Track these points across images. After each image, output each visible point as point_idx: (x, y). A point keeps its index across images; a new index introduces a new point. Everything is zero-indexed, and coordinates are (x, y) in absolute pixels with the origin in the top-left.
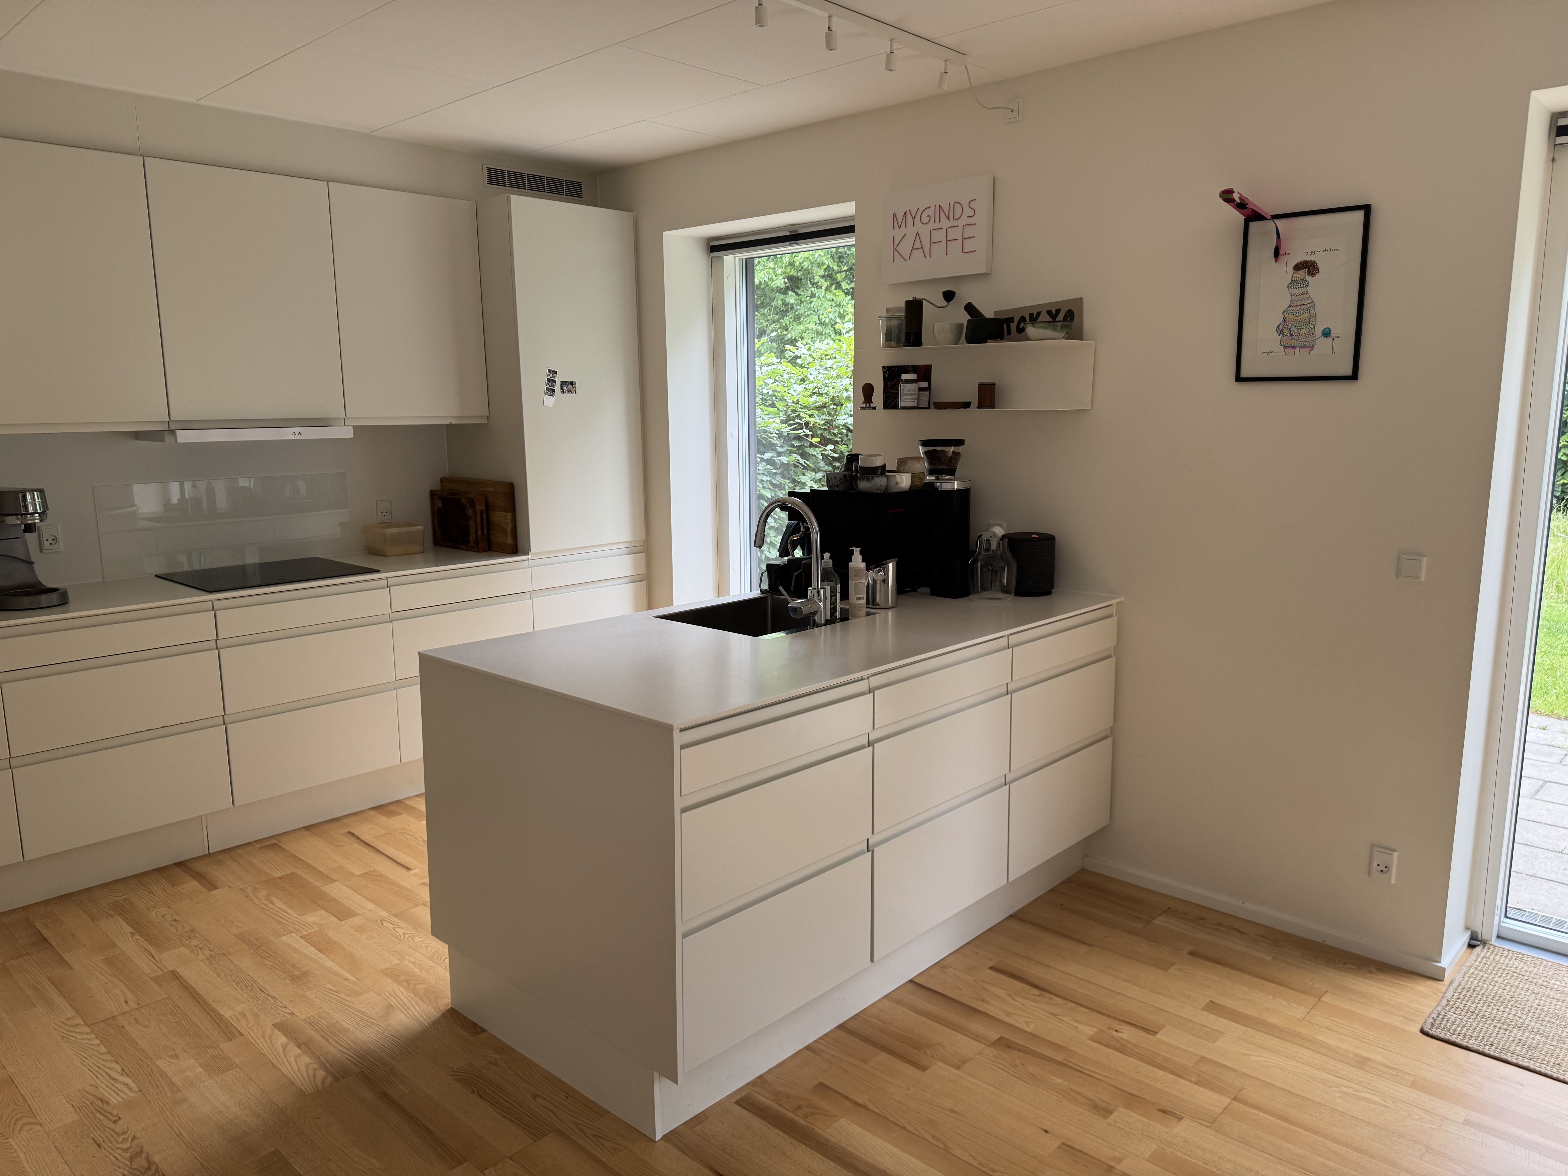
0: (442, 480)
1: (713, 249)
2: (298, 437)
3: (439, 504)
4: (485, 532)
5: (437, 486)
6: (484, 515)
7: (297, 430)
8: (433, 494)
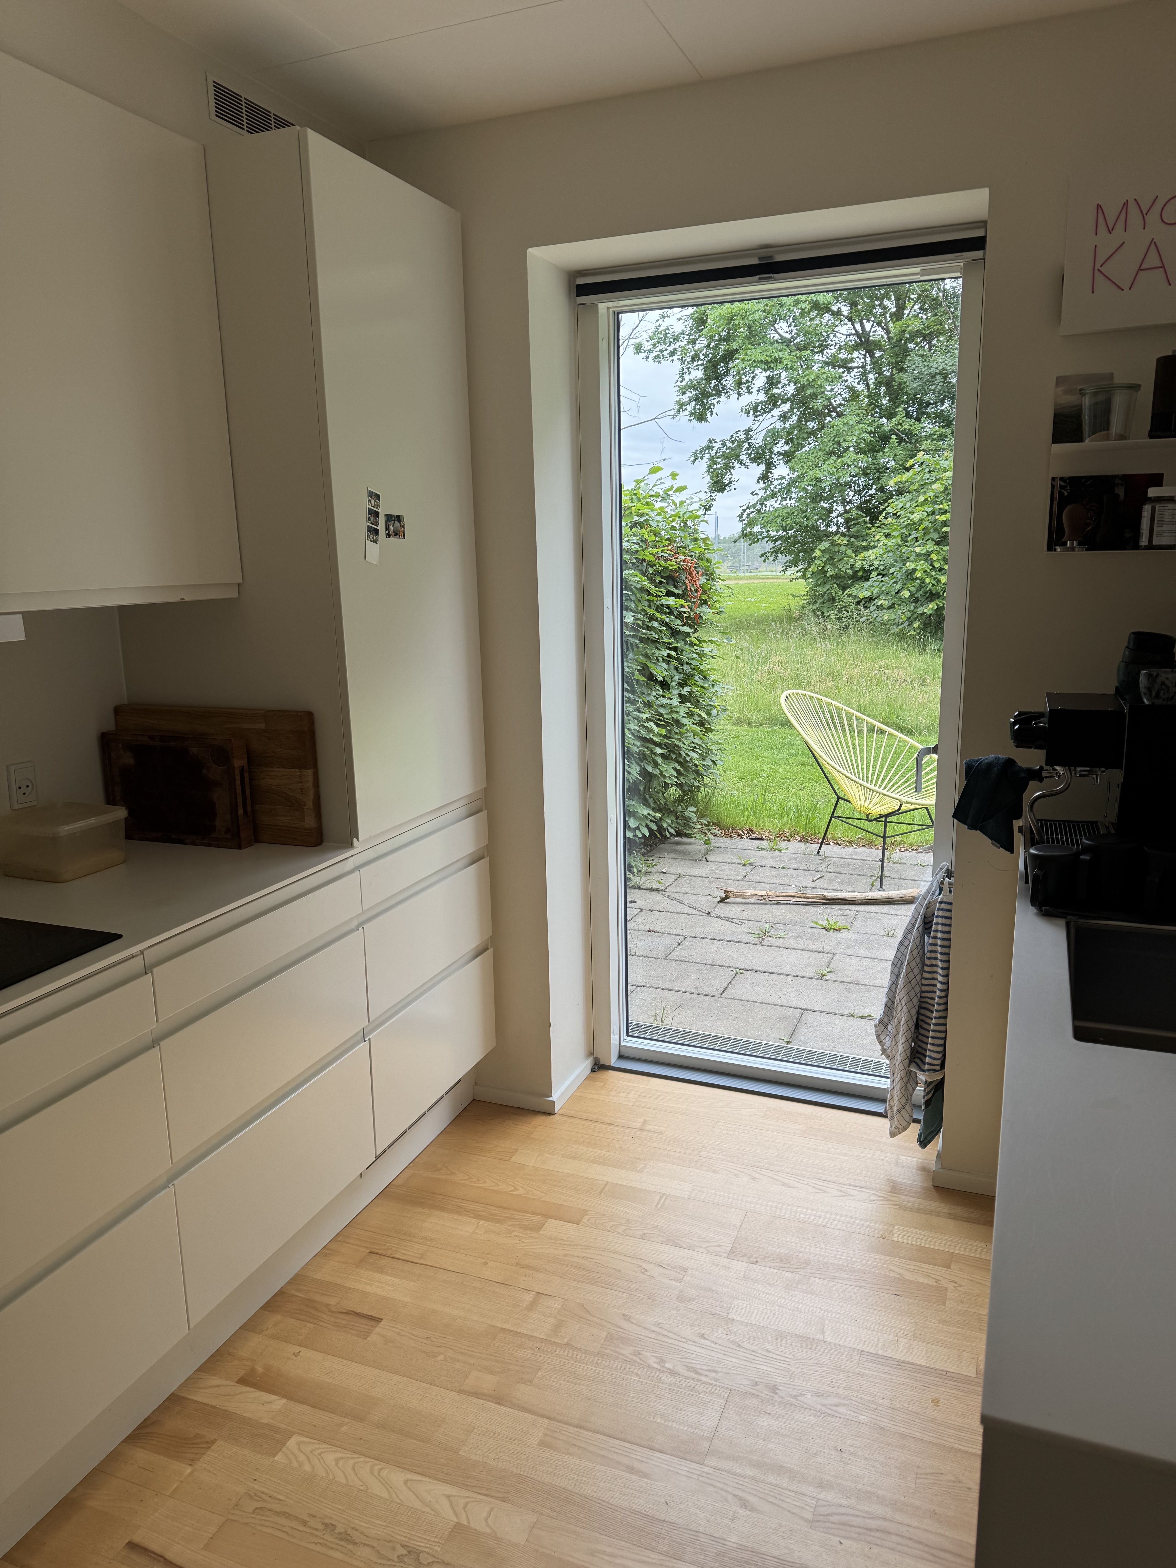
0: (117, 710)
1: (582, 290)
3: (128, 759)
4: (249, 809)
5: (110, 725)
6: (246, 775)
8: (106, 741)
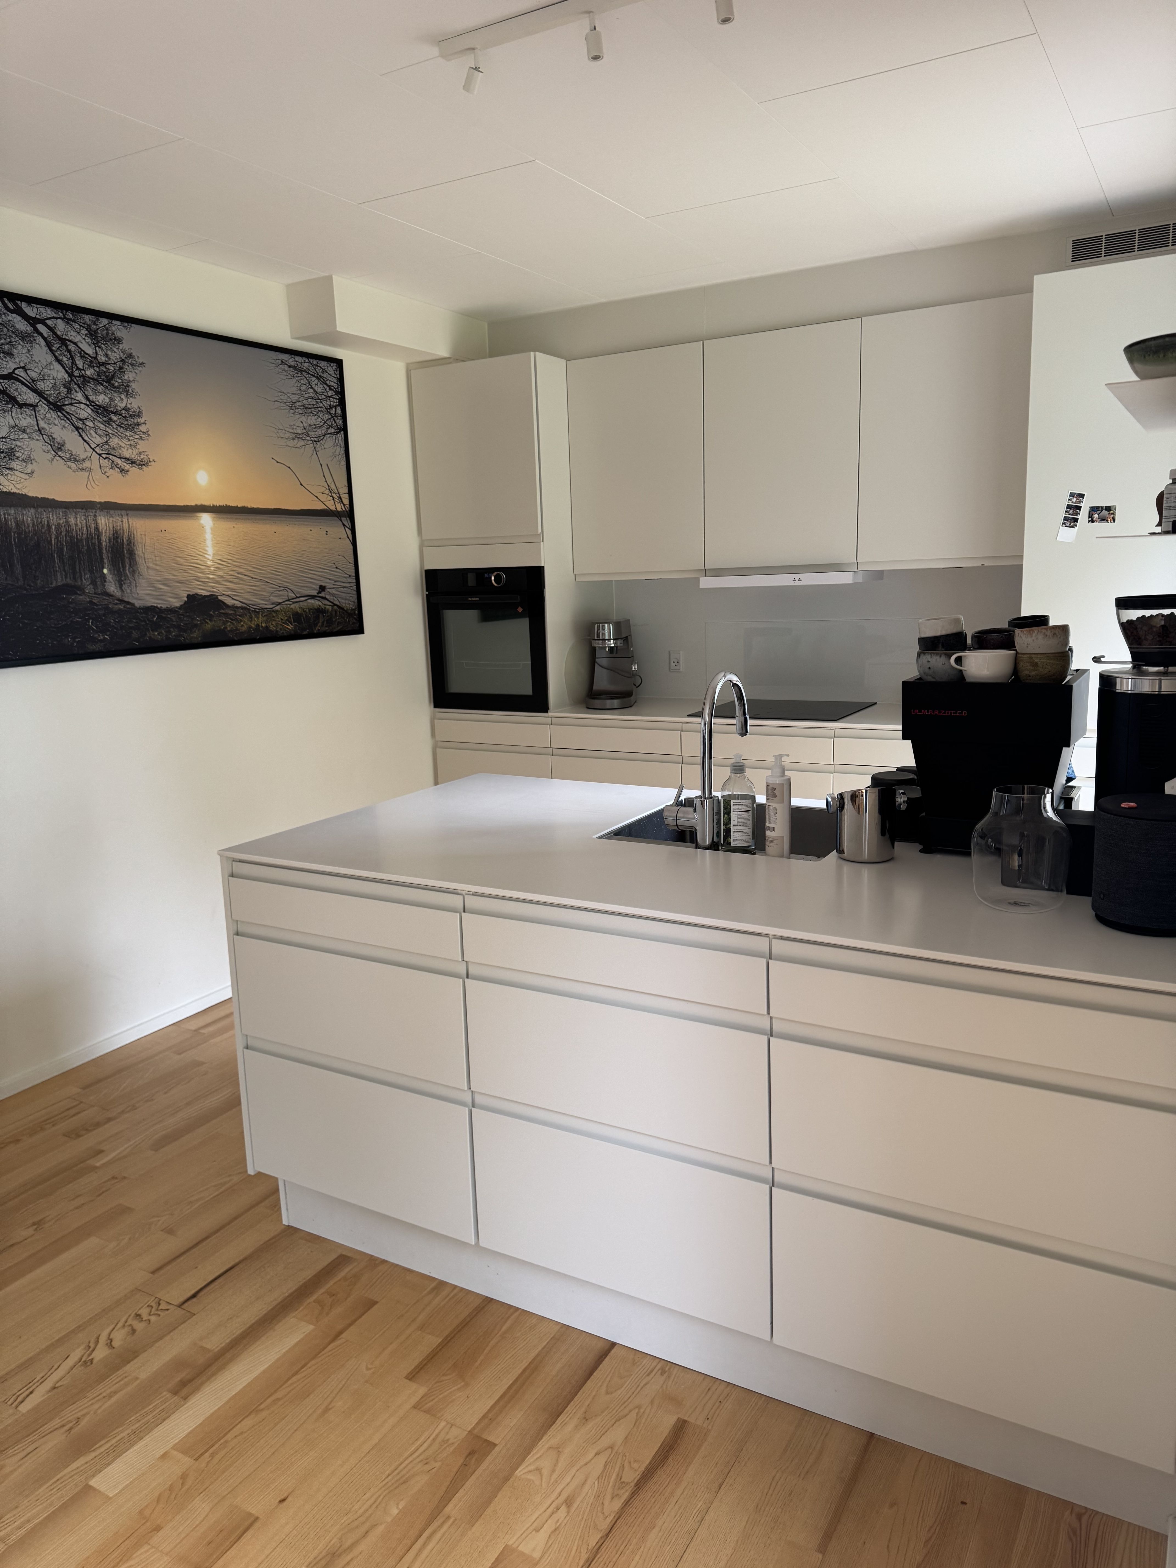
2: (797, 583)
7: (797, 576)
